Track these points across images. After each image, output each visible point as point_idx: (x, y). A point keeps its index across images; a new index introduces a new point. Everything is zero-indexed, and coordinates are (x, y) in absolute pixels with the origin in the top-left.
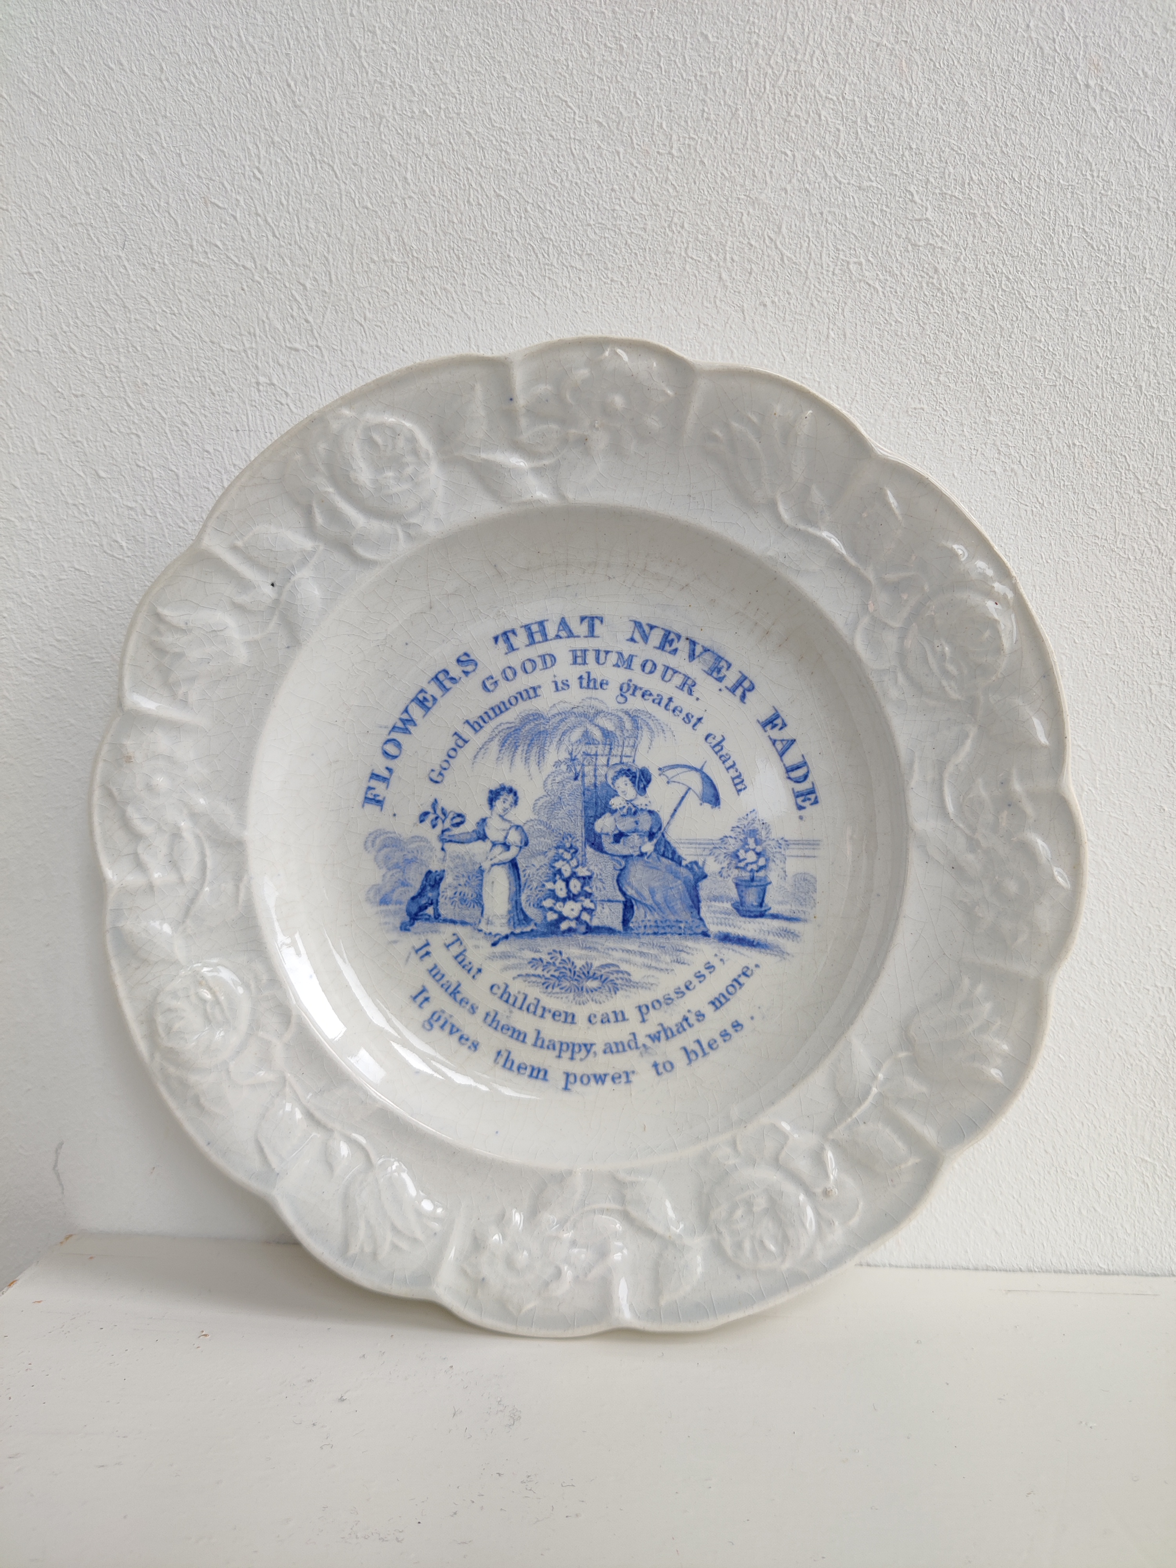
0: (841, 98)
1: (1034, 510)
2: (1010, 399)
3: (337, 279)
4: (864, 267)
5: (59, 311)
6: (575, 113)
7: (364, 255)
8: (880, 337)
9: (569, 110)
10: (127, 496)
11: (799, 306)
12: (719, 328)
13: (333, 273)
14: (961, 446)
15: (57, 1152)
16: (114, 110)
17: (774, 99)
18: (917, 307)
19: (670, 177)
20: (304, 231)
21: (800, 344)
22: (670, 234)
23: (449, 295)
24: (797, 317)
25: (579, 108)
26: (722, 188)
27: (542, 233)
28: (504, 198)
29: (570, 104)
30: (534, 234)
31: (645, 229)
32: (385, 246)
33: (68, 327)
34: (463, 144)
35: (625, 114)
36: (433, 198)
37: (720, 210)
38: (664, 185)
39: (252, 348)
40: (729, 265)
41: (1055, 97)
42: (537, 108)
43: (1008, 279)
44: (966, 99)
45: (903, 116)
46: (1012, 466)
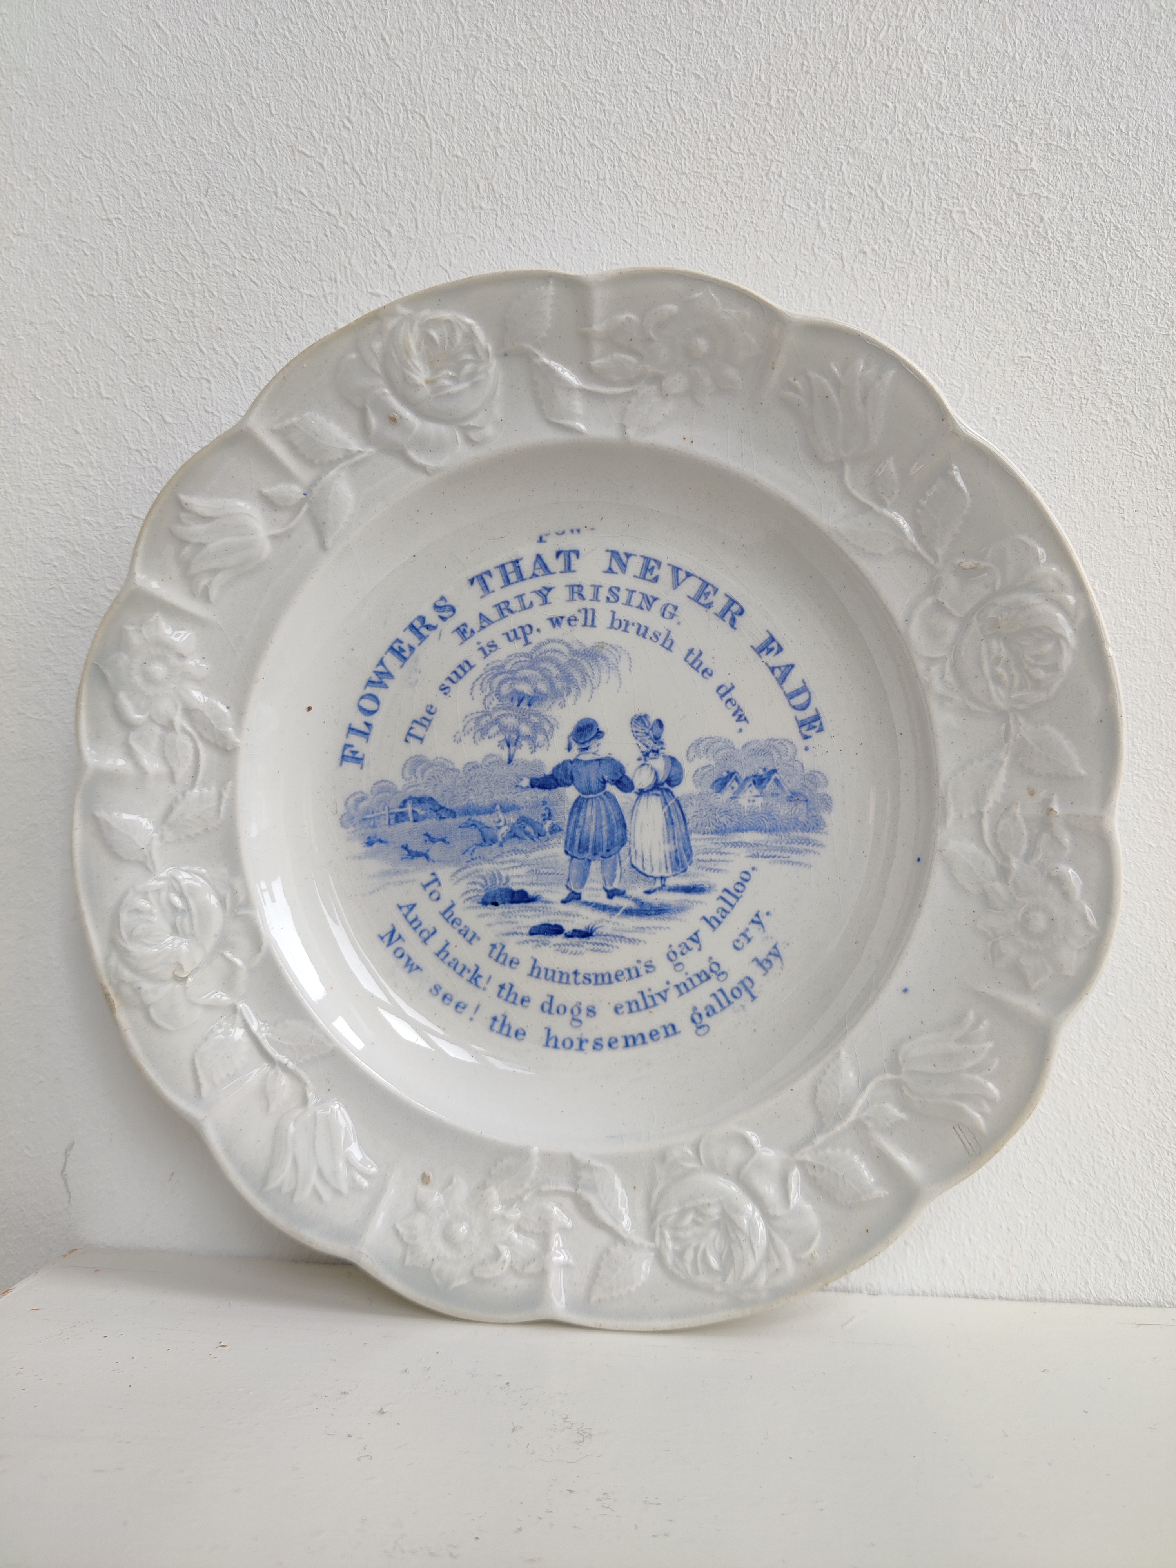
0: (943, 52)
1: (1149, 461)
2: (1121, 348)
3: (423, 225)
4: (967, 215)
5: (136, 256)
6: (672, 66)
7: (452, 203)
8: (985, 285)
9: (666, 63)
10: (193, 442)
11: (900, 254)
12: (817, 276)
13: (419, 219)
14: (1070, 395)
15: (66, 1155)
16: (206, 62)
17: (875, 53)
18: (1022, 256)
19: (768, 127)
20: (391, 179)
21: (901, 291)
22: (768, 183)
23: (538, 242)
24: (898, 264)
25: (676, 61)
26: (821, 139)
27: (635, 182)
28: (597, 147)
29: (668, 58)
30: (627, 182)
31: (742, 178)
32: (474, 194)
33: (144, 272)
34: (557, 94)
35: (723, 67)
36: (525, 147)
37: (819, 159)
38: (762, 135)
39: (332, 293)
40: (828, 212)
41: (1162, 51)
42: (634, 61)
43: (1117, 228)
44: (1071, 53)
45: (1007, 70)
46: (1125, 416)
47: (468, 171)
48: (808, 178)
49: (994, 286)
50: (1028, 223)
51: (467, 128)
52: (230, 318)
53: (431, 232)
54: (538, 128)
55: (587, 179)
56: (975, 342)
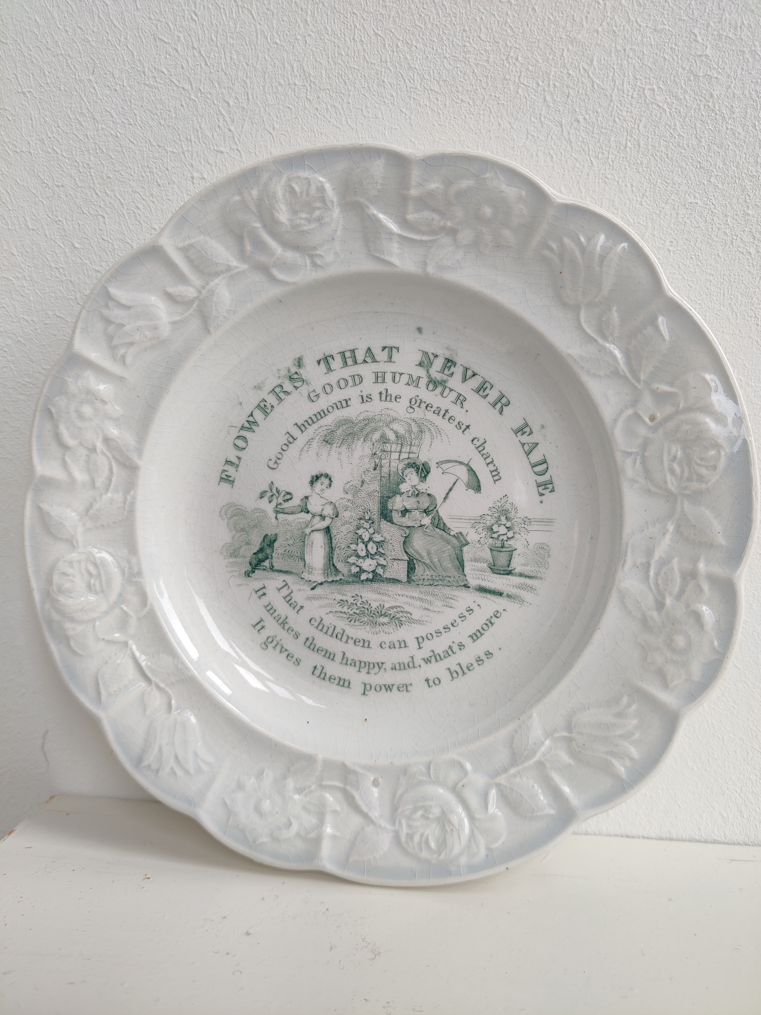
47: (285, 56)
48: (538, 61)
49: (673, 148)
50: (701, 98)
51: (283, 20)
52: (116, 169)
53: (259, 103)
54: (336, 20)
55: (373, 62)
56: (657, 191)
